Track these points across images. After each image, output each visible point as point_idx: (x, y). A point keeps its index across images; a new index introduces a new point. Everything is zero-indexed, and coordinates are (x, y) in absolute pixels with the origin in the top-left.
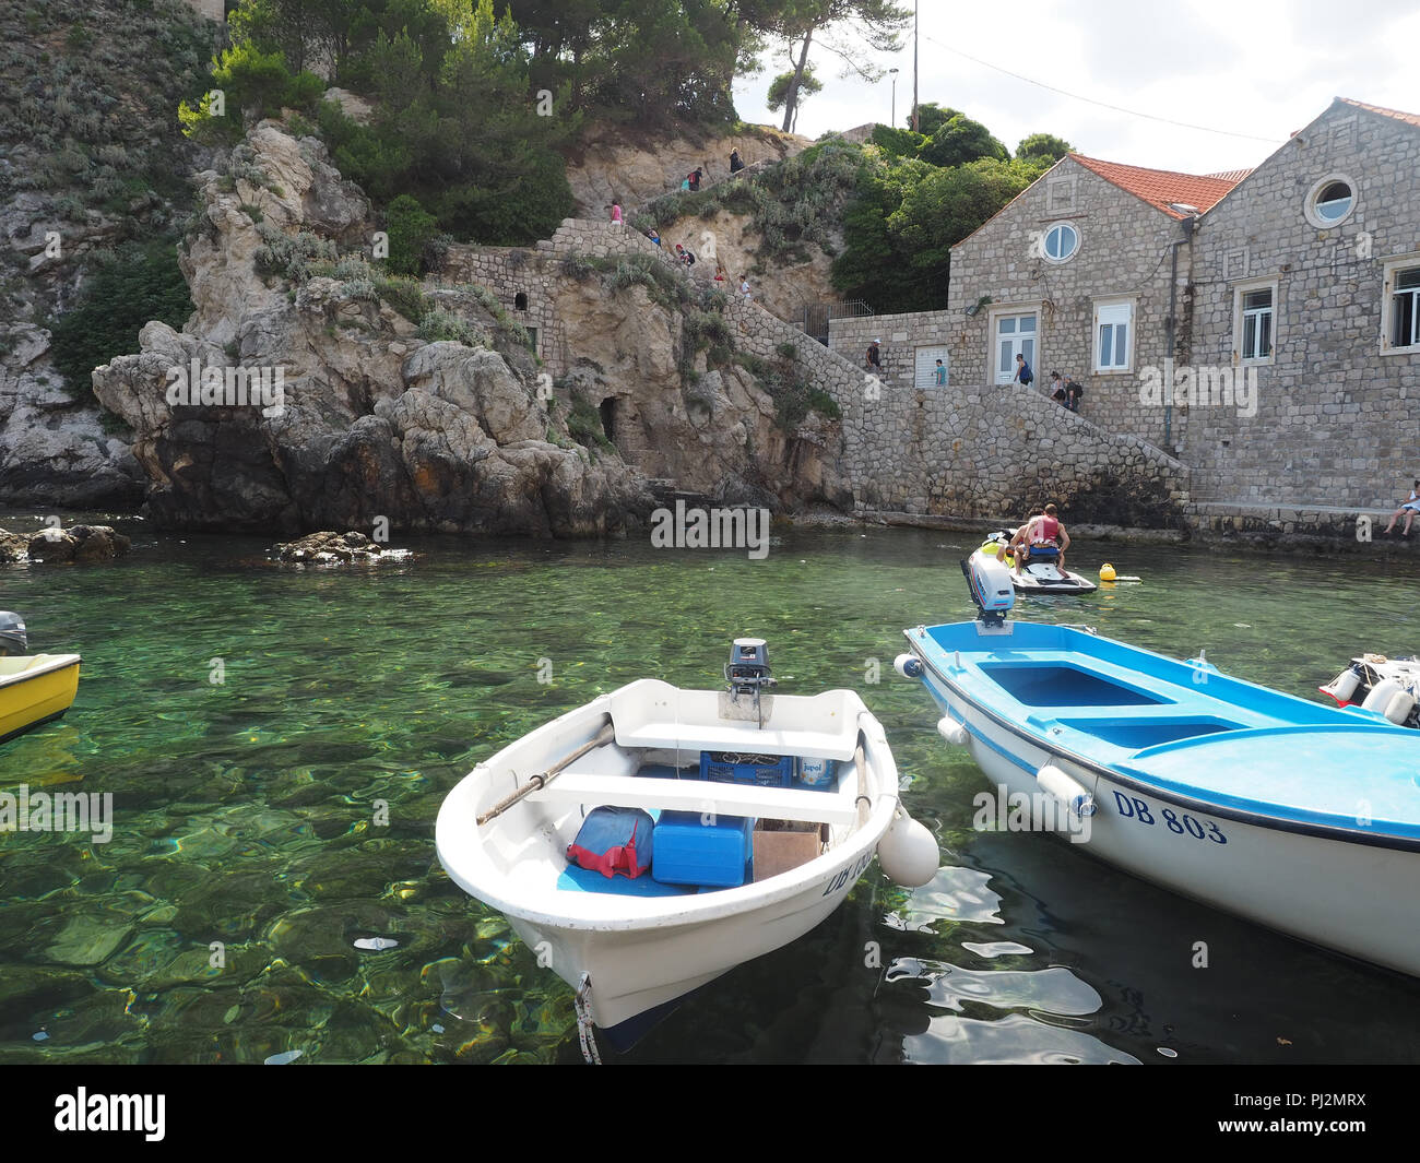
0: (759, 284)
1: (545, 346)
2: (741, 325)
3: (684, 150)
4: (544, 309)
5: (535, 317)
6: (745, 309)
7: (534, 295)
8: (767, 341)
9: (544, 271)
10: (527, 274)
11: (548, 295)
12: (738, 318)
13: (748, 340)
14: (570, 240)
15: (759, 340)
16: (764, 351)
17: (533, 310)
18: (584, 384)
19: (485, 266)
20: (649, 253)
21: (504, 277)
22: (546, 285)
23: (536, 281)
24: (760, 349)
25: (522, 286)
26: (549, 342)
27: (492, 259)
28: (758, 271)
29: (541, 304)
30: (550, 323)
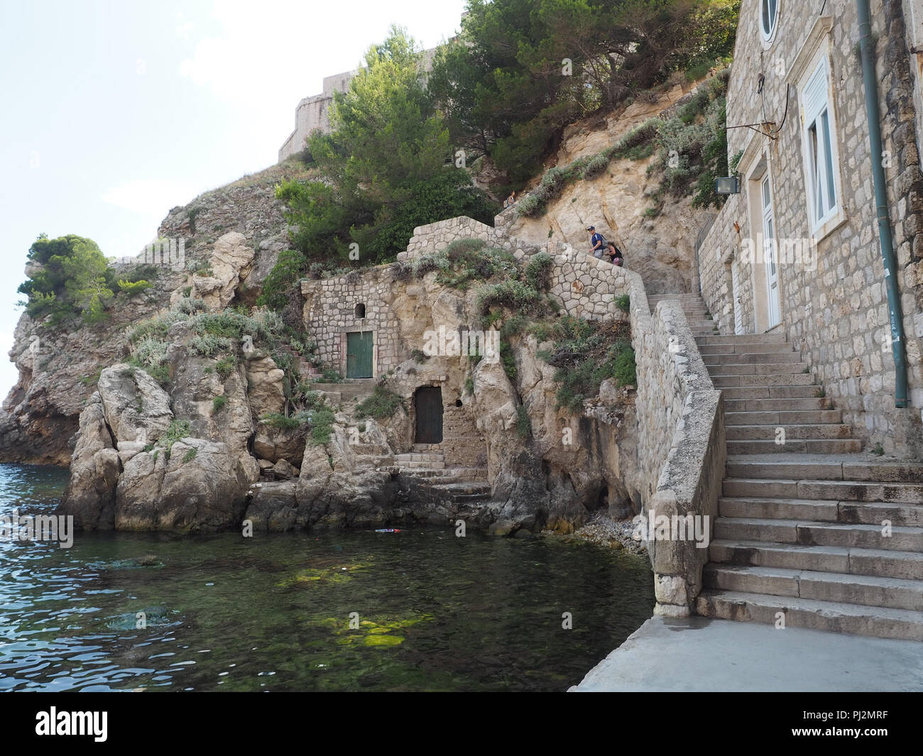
0: (652, 228)
1: (379, 346)
2: (575, 285)
3: (636, 112)
4: (379, 313)
5: (370, 322)
6: (577, 266)
7: (370, 303)
8: (607, 297)
9: (380, 280)
10: (366, 286)
11: (381, 299)
12: (571, 278)
13: (584, 300)
14: (419, 245)
15: (596, 297)
16: (604, 310)
17: (369, 315)
18: (394, 376)
19: (331, 288)
20: (480, 236)
21: (346, 294)
22: (380, 291)
23: (373, 290)
24: (598, 309)
25: (361, 297)
26: (383, 341)
27: (337, 280)
28: (653, 214)
29: (376, 309)
30: (384, 324)
